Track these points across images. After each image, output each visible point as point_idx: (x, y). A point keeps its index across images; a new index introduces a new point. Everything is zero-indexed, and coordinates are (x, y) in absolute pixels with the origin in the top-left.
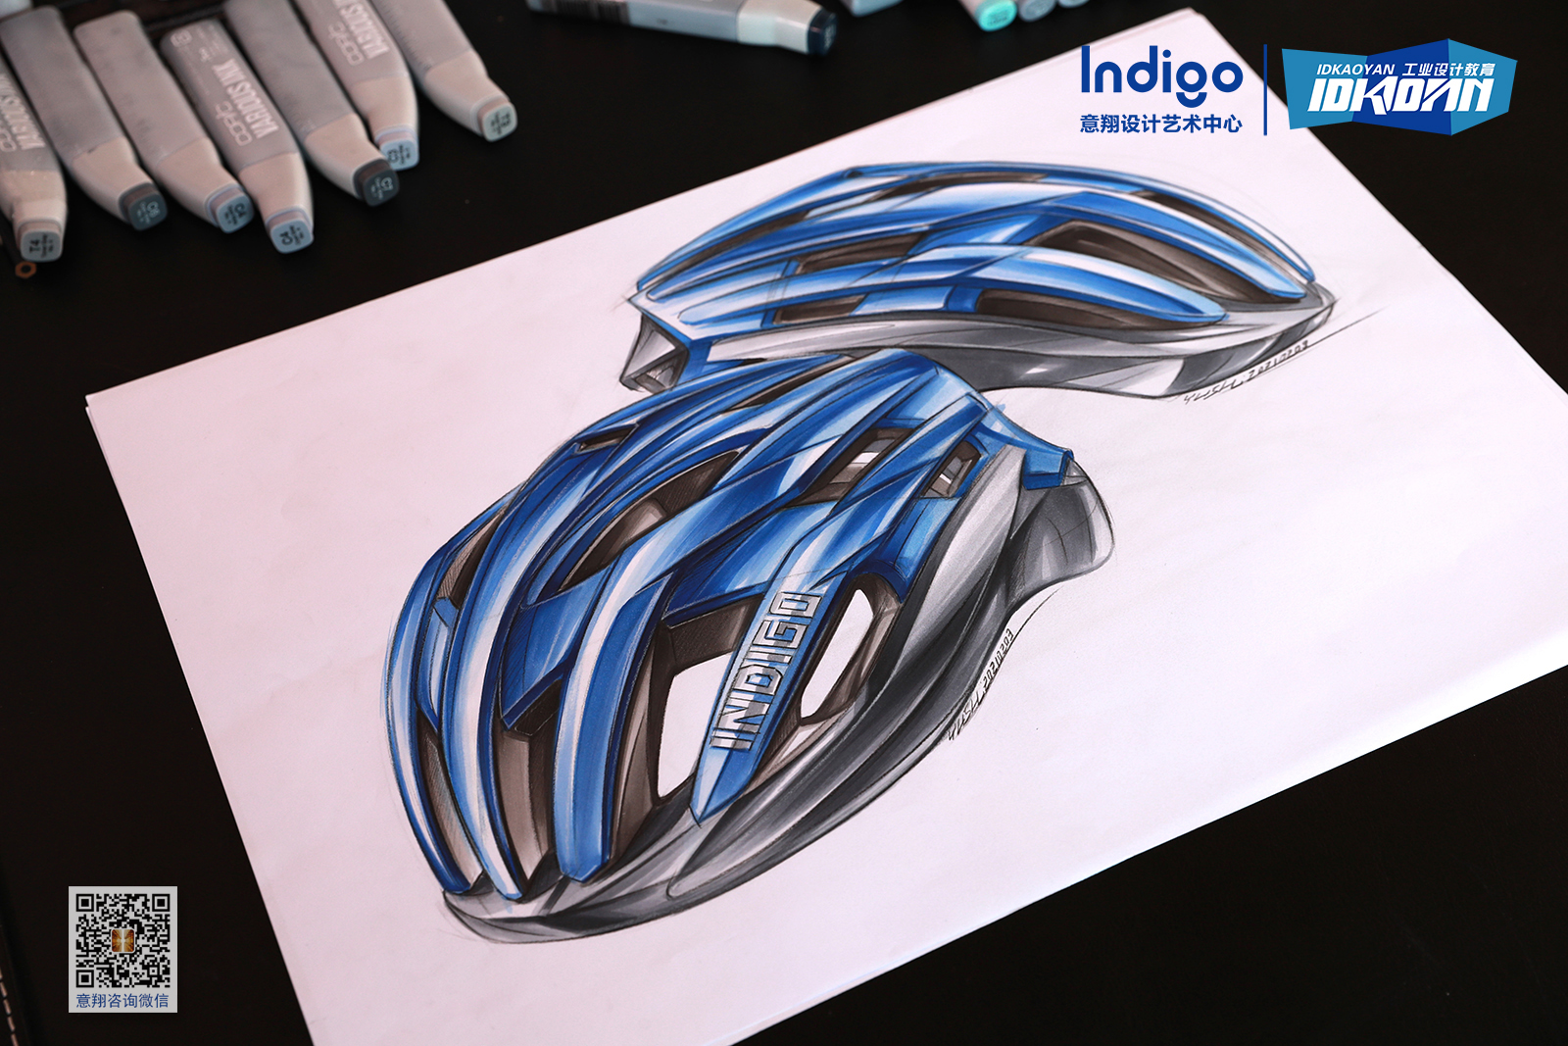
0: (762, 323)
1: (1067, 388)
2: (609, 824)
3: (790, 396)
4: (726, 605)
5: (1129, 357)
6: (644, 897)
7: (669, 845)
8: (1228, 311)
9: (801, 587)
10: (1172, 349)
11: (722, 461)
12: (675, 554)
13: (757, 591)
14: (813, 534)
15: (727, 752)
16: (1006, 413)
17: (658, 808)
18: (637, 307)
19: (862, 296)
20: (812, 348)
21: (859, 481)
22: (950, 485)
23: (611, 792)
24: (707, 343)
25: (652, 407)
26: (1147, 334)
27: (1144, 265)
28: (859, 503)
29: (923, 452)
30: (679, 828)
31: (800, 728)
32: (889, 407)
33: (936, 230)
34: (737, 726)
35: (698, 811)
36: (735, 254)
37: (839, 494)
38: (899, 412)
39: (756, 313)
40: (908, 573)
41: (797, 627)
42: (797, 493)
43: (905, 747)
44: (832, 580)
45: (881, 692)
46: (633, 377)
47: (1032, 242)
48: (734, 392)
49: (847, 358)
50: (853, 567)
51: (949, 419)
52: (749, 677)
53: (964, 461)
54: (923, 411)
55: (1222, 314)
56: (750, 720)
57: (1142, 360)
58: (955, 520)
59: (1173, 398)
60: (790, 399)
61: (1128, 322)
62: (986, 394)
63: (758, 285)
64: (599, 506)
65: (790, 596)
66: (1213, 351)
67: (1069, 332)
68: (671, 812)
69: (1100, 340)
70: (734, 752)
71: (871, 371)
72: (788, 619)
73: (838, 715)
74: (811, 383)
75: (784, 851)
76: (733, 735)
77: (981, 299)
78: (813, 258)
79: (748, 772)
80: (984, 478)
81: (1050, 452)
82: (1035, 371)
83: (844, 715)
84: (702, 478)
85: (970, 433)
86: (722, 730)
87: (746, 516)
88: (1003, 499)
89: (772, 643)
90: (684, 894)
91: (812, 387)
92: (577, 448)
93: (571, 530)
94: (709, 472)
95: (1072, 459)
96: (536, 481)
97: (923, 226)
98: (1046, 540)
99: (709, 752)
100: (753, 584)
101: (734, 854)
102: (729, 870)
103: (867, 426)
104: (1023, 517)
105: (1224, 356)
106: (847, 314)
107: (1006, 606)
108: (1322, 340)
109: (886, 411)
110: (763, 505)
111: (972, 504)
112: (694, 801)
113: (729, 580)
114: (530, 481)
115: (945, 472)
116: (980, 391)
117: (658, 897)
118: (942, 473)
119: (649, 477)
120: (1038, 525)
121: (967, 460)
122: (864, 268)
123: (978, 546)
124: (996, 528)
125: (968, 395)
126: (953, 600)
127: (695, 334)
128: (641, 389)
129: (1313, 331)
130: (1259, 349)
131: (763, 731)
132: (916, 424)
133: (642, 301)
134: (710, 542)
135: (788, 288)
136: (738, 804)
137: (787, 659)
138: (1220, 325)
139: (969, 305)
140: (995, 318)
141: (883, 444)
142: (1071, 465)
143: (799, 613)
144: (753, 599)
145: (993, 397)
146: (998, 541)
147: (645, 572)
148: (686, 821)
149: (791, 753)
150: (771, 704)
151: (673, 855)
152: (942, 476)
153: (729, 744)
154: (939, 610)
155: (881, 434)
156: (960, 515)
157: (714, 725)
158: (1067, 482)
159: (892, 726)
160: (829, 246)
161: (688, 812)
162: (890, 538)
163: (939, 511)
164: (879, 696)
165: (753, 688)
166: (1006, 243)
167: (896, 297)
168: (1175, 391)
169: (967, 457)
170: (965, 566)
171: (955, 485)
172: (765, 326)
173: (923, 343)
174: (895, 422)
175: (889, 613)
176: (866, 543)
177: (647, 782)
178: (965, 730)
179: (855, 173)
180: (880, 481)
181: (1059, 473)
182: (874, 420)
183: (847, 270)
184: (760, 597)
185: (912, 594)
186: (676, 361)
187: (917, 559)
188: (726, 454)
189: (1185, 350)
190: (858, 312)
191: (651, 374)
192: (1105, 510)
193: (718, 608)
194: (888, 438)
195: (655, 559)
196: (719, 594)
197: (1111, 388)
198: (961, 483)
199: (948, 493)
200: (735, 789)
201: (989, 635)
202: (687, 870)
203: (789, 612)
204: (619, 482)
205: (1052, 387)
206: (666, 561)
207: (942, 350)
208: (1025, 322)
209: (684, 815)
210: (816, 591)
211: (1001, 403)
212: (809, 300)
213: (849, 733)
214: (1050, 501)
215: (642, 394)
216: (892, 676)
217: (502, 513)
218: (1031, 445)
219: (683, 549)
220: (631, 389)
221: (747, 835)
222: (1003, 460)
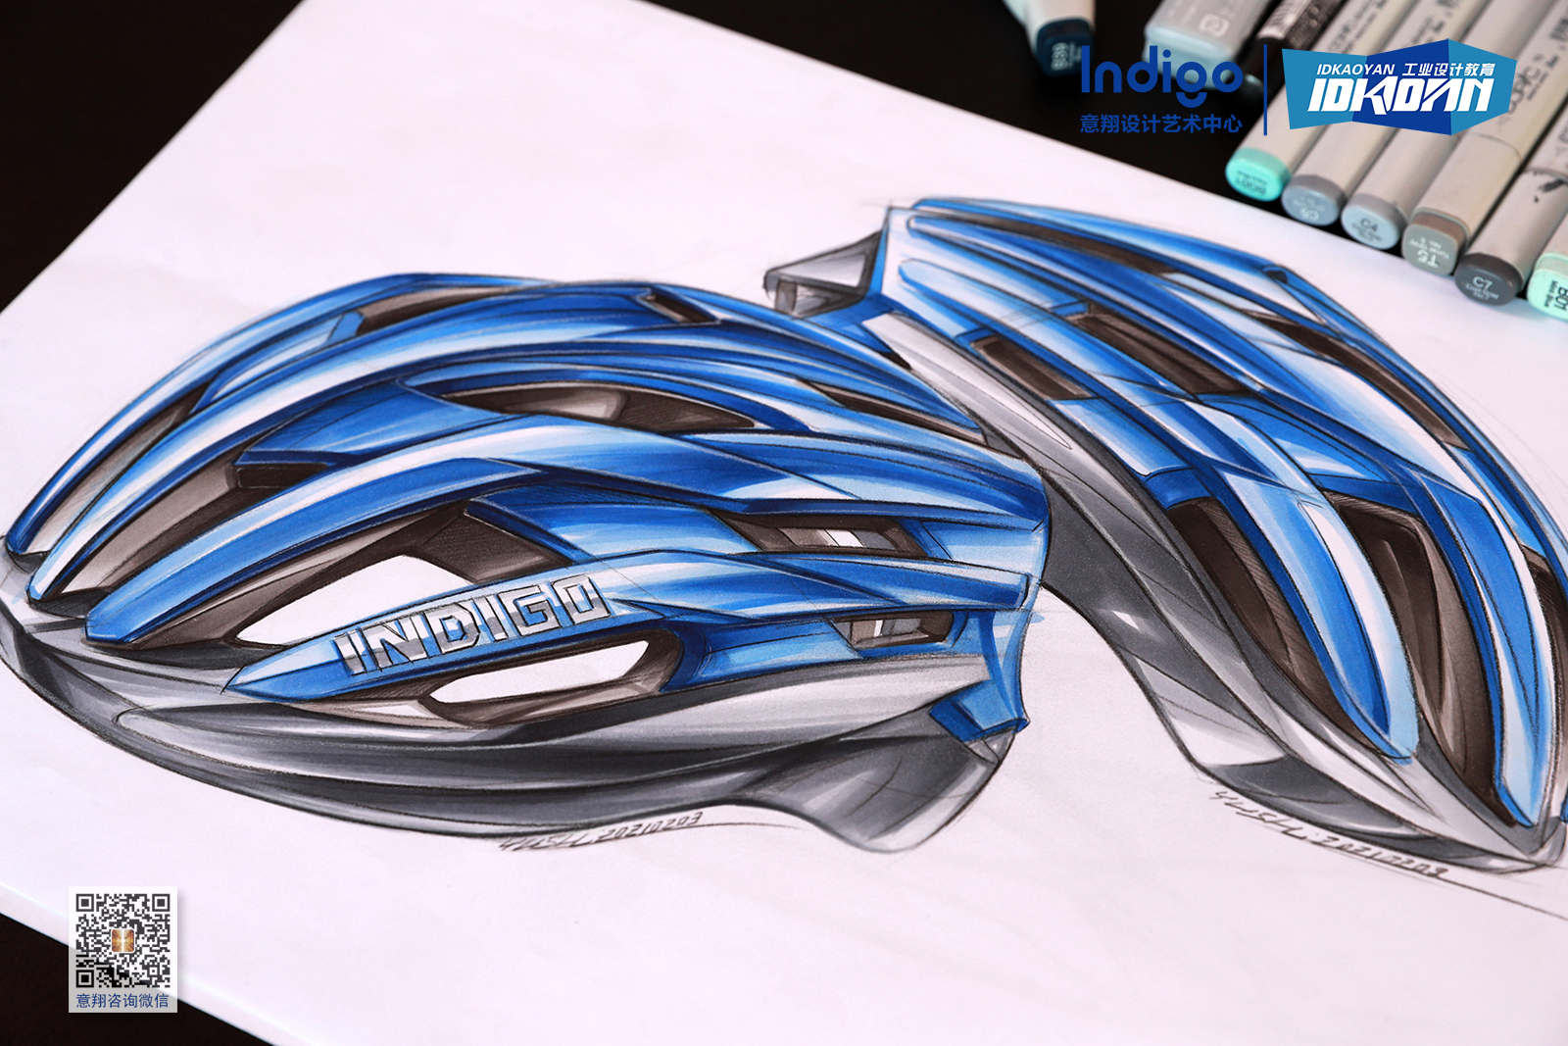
0: (963, 335)
1: (1126, 664)
2: (174, 615)
3: (876, 421)
4: (532, 541)
5: (1236, 697)
6: (102, 698)
7: (180, 680)
8: (1417, 757)
9: (609, 590)
10: (1294, 733)
11: (730, 420)
12: (568, 458)
13: (573, 555)
14: (693, 556)
15: (336, 657)
16: (1032, 627)
17: (222, 643)
18: (887, 221)
19: (1088, 395)
20: (965, 398)
21: (804, 552)
22: (873, 638)
23: (214, 593)
24: (889, 307)
25: (756, 318)
26: (1294, 695)
27: (1410, 627)
28: (773, 570)
29: (900, 586)
30: (209, 675)
31: (415, 702)
32: (939, 516)
33: (1266, 399)
34: (376, 645)
35: (241, 679)
36: (1047, 251)
37: (770, 546)
38: (940, 529)
39: (973, 320)
40: (707, 672)
41: (551, 618)
42: (740, 509)
43: (459, 811)
44: (641, 611)
45: (519, 746)
46: (783, 278)
47: (1336, 498)
48: (837, 371)
49: (979, 437)
50: (676, 619)
51: (974, 580)
52: (450, 617)
53: (921, 629)
54: (959, 549)
55: (1405, 752)
56: (393, 653)
57: (1244, 714)
58: (823, 672)
59: (1209, 779)
60: (871, 424)
61: (1295, 663)
62: (1043, 592)
63: (1016, 297)
64: (580, 359)
65: (588, 587)
66: (1331, 779)
67: (1221, 616)
68: (224, 657)
69: (1237, 652)
70: (340, 664)
71: (981, 469)
72: (556, 604)
73: (458, 725)
74: (912, 427)
75: (240, 783)
76: (361, 649)
77: (1193, 503)
78: (1105, 318)
79: (322, 691)
80: (912, 663)
81: (1007, 704)
82: (1126, 618)
83: (463, 730)
84: (691, 418)
85: (968, 612)
86: (363, 636)
87: (670, 485)
88: (895, 698)
89: (512, 609)
90: (128, 730)
91: (906, 432)
92: (643, 295)
93: (530, 356)
94: (706, 419)
95: (1016, 731)
96: (570, 290)
97: (1256, 381)
98: (866, 775)
99: (326, 642)
100: (579, 546)
101: (207, 742)
102: (183, 750)
103: (893, 513)
104: (882, 733)
105: (1332, 794)
106: (1047, 398)
107: (736, 791)
108: (1464, 886)
109: (932, 516)
110: (698, 491)
111: (860, 674)
112: (252, 668)
113: (569, 523)
114: (567, 286)
115: (888, 622)
116: (1043, 584)
117: (107, 709)
118: (884, 620)
119: (655, 375)
120: (885, 755)
121: (924, 632)
122: (1136, 370)
123: (803, 715)
124: (844, 717)
125: (1028, 577)
126: (705, 736)
127: (891, 287)
128: (773, 295)
129: (1471, 867)
130: (1381, 825)
131: (386, 673)
132: (937, 552)
133: (898, 222)
134: (609, 478)
135: (1039, 325)
136: (276, 707)
137: (500, 636)
138: (1384, 762)
139: (1171, 497)
140: (1174, 533)
141: (877, 541)
142: (1004, 736)
143: (571, 609)
144: (561, 558)
145: (1046, 602)
146: (823, 730)
147: (523, 449)
148: (221, 677)
149: (375, 714)
150: (429, 657)
151: (171, 691)
152: (879, 623)
153: (347, 651)
154: (677, 732)
155: (894, 533)
156: (834, 672)
157: (362, 626)
158: (977, 747)
159: (480, 782)
160: (1139, 321)
161: (233, 671)
162: (745, 628)
163: (825, 647)
164: (512, 746)
165: (438, 629)
166: (1308, 475)
167: (1118, 424)
168: (1222, 776)
169: (928, 630)
170: (763, 719)
171: (876, 643)
172: (963, 342)
173: (1069, 490)
174: (924, 534)
175: (637, 688)
176: (720, 610)
177: (248, 615)
178: (526, 854)
179: (1279, 275)
180: (821, 571)
181: (983, 731)
182: (907, 514)
183: (1118, 358)
184: (567, 562)
185: (681, 693)
186: (837, 297)
187: (736, 670)
188: (741, 416)
189: (1305, 748)
190: (1060, 406)
191: (801, 290)
192: (964, 807)
193: (522, 537)
194: (892, 542)
195: (547, 445)
196: (542, 526)
197: (1167, 707)
198: (884, 646)
199: (858, 643)
200: (293, 693)
201: (682, 799)
202: (159, 714)
203: (566, 599)
204: (627, 355)
205: (1114, 649)
206: (552, 457)
207: (1074, 513)
208: (1196, 564)
209: (228, 670)
210: (613, 606)
211: (1042, 615)
212: (1037, 353)
213: (439, 749)
214: (931, 745)
215: (768, 300)
216: (550, 742)
217: (507, 290)
218: (1006, 677)
219: (580, 461)
220: (766, 287)
221: (240, 738)
222: (955, 665)
